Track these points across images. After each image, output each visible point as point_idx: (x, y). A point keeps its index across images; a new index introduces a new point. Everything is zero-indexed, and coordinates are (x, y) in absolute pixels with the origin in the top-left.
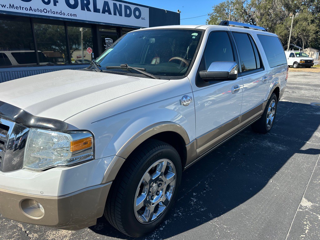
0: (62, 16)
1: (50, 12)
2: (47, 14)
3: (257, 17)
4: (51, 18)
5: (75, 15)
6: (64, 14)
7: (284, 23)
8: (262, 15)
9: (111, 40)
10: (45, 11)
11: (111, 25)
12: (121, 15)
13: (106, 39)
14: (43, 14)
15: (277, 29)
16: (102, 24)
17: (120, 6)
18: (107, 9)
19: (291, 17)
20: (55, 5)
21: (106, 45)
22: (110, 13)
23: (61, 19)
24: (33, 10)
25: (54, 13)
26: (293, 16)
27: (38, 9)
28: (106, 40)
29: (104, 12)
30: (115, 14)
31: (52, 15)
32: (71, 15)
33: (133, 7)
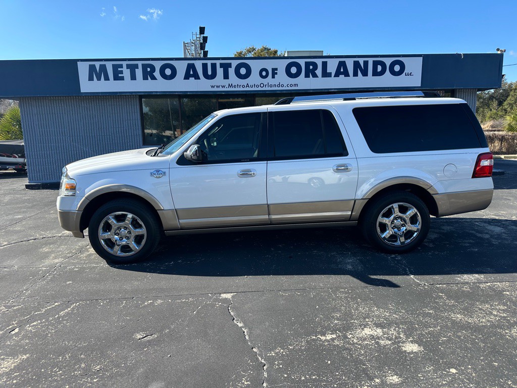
0: (281, 88)
1: (267, 86)
2: (264, 89)
4: (267, 92)
5: (296, 85)
6: (283, 86)
10: (262, 85)
14: (260, 89)
20: (273, 77)
23: (278, 92)
24: (250, 86)
25: (271, 86)
27: (255, 85)
29: (337, 75)
31: (270, 89)
32: (291, 85)
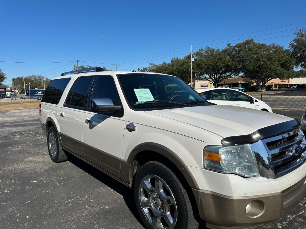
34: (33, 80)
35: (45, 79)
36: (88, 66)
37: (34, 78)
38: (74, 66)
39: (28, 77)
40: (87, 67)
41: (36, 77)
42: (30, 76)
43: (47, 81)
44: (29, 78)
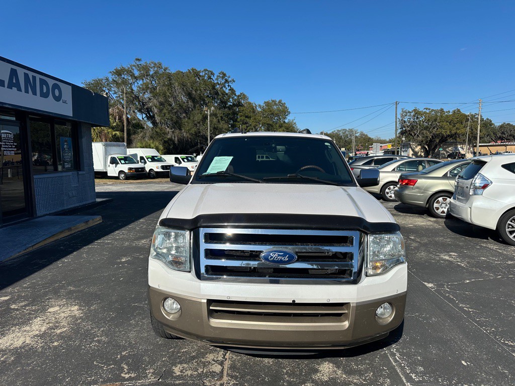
3: (156, 107)
7: (192, 118)
8: (161, 104)
9: (11, 134)
11: (21, 109)
12: (35, 93)
13: (2, 131)
15: (184, 125)
16: (7, 106)
17: (34, 78)
18: (14, 81)
19: (206, 112)
21: (3, 143)
22: (19, 90)
26: (209, 110)
28: (3, 133)
29: (10, 87)
30: (27, 91)
33: (51, 82)
34: (341, 137)
35: (359, 134)
36: (427, 109)
37: (343, 133)
38: (402, 111)
39: (335, 131)
40: (425, 110)
41: (345, 132)
42: (338, 131)
43: (362, 137)
44: (337, 133)
